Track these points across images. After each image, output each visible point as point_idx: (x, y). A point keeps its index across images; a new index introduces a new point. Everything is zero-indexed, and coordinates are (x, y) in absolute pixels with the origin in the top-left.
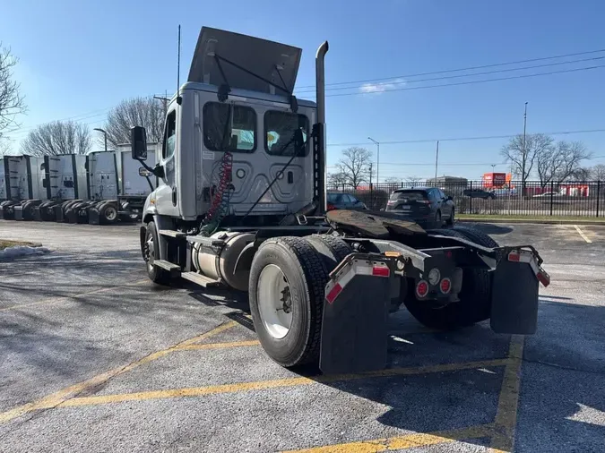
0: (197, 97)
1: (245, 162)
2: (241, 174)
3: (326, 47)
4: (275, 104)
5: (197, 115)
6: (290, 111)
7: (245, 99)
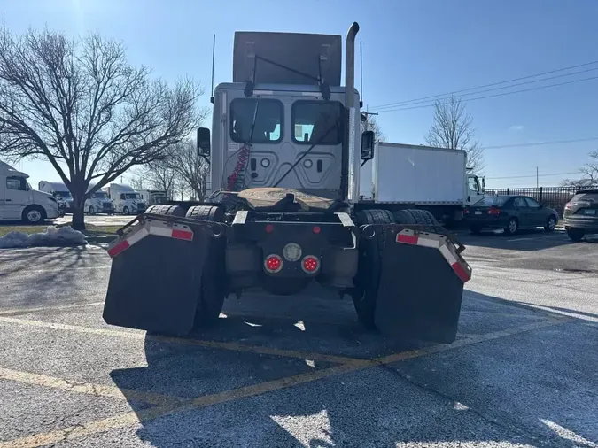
0: (224, 95)
1: (271, 152)
2: (265, 163)
3: (355, 28)
4: (304, 94)
5: (224, 112)
6: (322, 99)
7: (271, 93)
